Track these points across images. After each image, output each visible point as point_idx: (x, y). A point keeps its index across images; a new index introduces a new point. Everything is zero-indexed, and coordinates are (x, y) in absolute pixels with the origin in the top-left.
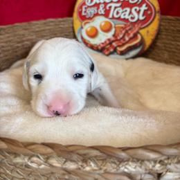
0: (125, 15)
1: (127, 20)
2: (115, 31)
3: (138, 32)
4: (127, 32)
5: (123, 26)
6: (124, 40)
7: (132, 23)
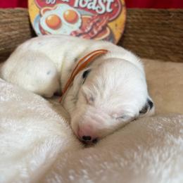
0: (91, 5)
1: (94, 11)
2: (82, 23)
3: (106, 25)
4: (95, 24)
5: (90, 17)
6: (93, 33)
7: (100, 15)
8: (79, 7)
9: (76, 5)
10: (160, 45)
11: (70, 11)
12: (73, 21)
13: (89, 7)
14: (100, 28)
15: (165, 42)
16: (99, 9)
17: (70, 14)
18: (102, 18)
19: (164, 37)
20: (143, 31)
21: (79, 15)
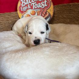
8: (35, 9)
9: (34, 8)
10: (71, 17)
11: (32, 11)
12: (34, 14)
13: (38, 7)
14: (44, 13)
15: (73, 16)
16: (42, 6)
17: (32, 12)
18: (44, 9)
19: (72, 14)
20: (64, 13)
21: (36, 11)
